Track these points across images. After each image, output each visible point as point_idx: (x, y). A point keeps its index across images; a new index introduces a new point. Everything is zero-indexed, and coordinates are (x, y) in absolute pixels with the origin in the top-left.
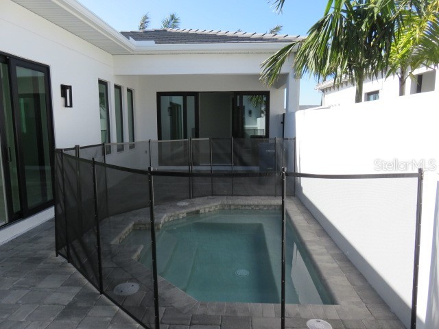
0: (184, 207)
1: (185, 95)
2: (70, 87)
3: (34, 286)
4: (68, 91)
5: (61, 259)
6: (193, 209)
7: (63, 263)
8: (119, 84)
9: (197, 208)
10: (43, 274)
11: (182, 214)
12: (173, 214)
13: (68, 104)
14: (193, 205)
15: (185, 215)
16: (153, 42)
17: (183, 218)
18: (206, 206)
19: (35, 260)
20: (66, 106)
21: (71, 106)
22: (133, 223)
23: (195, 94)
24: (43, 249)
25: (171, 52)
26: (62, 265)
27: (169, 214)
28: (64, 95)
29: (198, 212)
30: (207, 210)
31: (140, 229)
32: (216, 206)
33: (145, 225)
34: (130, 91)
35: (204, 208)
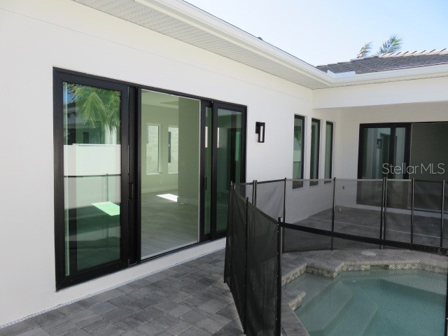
0: (368, 258)
1: (393, 126)
2: (263, 124)
3: (196, 306)
4: (262, 128)
5: (226, 287)
6: (380, 263)
7: (226, 291)
8: (317, 117)
9: (385, 262)
10: (208, 297)
11: (365, 265)
12: (353, 263)
13: (261, 140)
14: (381, 257)
15: (368, 267)
16: (354, 72)
17: (366, 270)
18: (399, 262)
19: (208, 281)
20: (259, 141)
21: (263, 142)
22: (306, 264)
23: (407, 125)
24: (217, 273)
25: (375, 81)
26: (225, 293)
27: (348, 263)
28: (258, 131)
29: (386, 267)
30: (399, 267)
31: (313, 273)
32: (413, 265)
33: (318, 269)
34: (330, 124)
35: (396, 265)
